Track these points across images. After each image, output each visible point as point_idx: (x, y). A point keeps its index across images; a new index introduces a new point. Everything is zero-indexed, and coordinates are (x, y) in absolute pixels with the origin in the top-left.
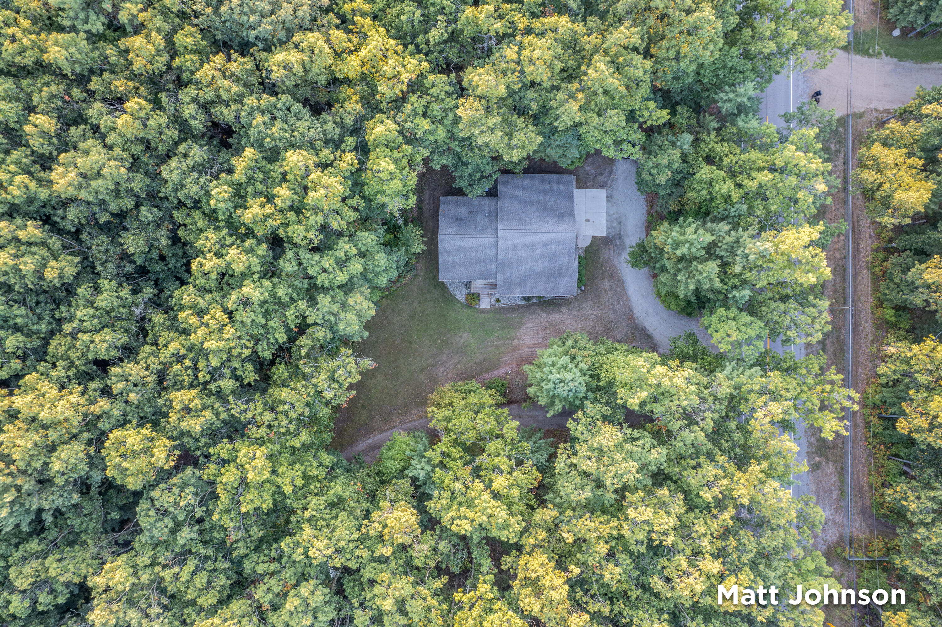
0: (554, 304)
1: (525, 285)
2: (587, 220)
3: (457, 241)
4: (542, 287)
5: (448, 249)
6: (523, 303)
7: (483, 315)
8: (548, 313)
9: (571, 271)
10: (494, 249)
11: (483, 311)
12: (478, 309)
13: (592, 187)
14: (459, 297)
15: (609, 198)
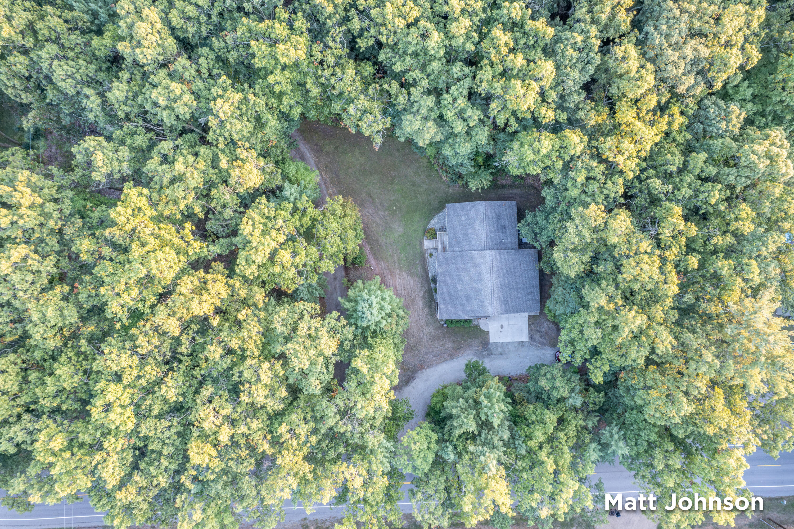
0: (431, 302)
1: (446, 276)
2: (502, 327)
3: (481, 217)
4: (445, 290)
5: (473, 210)
6: (430, 276)
7: (418, 243)
8: (423, 298)
9: (460, 313)
10: (475, 248)
11: (421, 243)
12: (423, 239)
13: (530, 329)
14: (432, 222)
15: (522, 344)
